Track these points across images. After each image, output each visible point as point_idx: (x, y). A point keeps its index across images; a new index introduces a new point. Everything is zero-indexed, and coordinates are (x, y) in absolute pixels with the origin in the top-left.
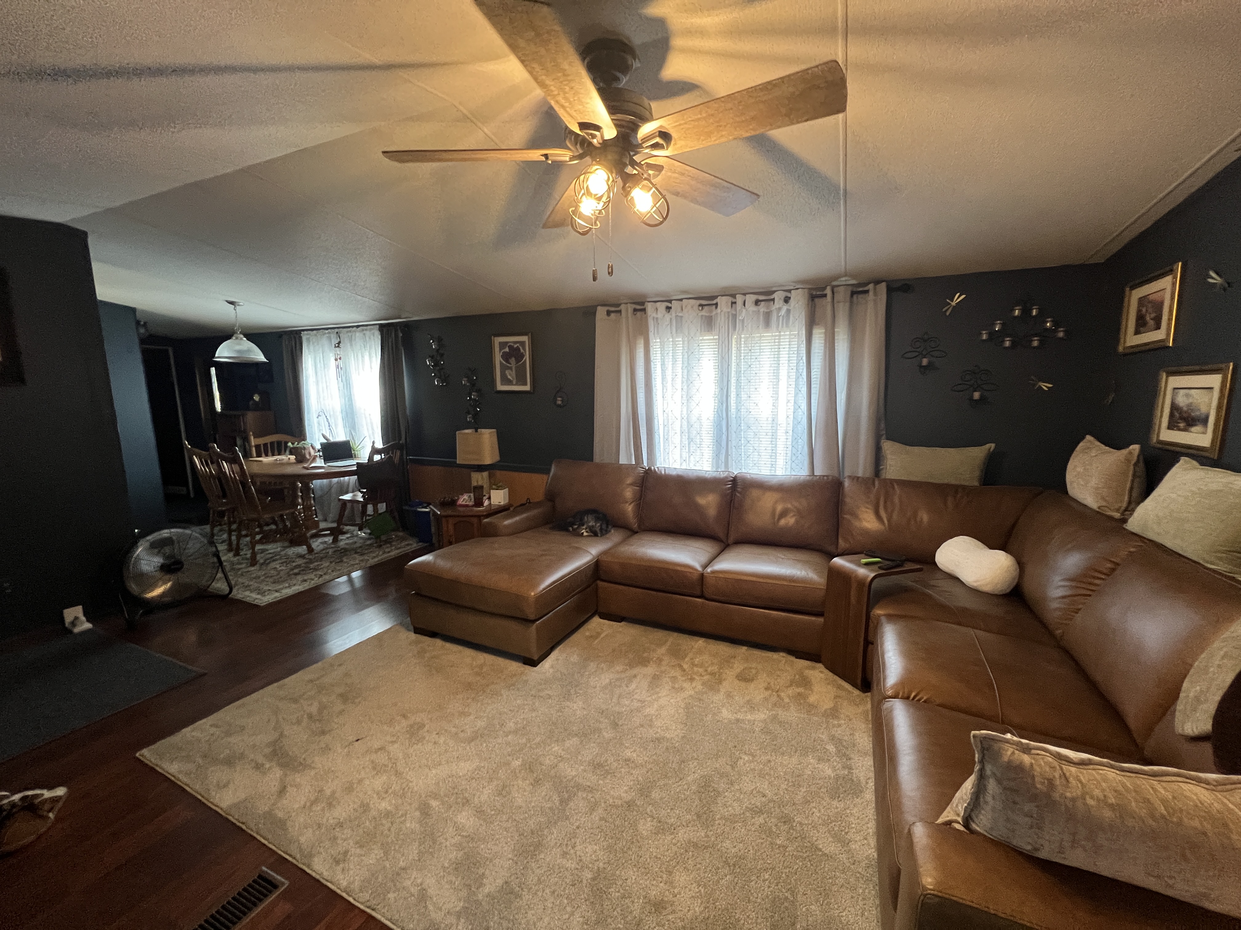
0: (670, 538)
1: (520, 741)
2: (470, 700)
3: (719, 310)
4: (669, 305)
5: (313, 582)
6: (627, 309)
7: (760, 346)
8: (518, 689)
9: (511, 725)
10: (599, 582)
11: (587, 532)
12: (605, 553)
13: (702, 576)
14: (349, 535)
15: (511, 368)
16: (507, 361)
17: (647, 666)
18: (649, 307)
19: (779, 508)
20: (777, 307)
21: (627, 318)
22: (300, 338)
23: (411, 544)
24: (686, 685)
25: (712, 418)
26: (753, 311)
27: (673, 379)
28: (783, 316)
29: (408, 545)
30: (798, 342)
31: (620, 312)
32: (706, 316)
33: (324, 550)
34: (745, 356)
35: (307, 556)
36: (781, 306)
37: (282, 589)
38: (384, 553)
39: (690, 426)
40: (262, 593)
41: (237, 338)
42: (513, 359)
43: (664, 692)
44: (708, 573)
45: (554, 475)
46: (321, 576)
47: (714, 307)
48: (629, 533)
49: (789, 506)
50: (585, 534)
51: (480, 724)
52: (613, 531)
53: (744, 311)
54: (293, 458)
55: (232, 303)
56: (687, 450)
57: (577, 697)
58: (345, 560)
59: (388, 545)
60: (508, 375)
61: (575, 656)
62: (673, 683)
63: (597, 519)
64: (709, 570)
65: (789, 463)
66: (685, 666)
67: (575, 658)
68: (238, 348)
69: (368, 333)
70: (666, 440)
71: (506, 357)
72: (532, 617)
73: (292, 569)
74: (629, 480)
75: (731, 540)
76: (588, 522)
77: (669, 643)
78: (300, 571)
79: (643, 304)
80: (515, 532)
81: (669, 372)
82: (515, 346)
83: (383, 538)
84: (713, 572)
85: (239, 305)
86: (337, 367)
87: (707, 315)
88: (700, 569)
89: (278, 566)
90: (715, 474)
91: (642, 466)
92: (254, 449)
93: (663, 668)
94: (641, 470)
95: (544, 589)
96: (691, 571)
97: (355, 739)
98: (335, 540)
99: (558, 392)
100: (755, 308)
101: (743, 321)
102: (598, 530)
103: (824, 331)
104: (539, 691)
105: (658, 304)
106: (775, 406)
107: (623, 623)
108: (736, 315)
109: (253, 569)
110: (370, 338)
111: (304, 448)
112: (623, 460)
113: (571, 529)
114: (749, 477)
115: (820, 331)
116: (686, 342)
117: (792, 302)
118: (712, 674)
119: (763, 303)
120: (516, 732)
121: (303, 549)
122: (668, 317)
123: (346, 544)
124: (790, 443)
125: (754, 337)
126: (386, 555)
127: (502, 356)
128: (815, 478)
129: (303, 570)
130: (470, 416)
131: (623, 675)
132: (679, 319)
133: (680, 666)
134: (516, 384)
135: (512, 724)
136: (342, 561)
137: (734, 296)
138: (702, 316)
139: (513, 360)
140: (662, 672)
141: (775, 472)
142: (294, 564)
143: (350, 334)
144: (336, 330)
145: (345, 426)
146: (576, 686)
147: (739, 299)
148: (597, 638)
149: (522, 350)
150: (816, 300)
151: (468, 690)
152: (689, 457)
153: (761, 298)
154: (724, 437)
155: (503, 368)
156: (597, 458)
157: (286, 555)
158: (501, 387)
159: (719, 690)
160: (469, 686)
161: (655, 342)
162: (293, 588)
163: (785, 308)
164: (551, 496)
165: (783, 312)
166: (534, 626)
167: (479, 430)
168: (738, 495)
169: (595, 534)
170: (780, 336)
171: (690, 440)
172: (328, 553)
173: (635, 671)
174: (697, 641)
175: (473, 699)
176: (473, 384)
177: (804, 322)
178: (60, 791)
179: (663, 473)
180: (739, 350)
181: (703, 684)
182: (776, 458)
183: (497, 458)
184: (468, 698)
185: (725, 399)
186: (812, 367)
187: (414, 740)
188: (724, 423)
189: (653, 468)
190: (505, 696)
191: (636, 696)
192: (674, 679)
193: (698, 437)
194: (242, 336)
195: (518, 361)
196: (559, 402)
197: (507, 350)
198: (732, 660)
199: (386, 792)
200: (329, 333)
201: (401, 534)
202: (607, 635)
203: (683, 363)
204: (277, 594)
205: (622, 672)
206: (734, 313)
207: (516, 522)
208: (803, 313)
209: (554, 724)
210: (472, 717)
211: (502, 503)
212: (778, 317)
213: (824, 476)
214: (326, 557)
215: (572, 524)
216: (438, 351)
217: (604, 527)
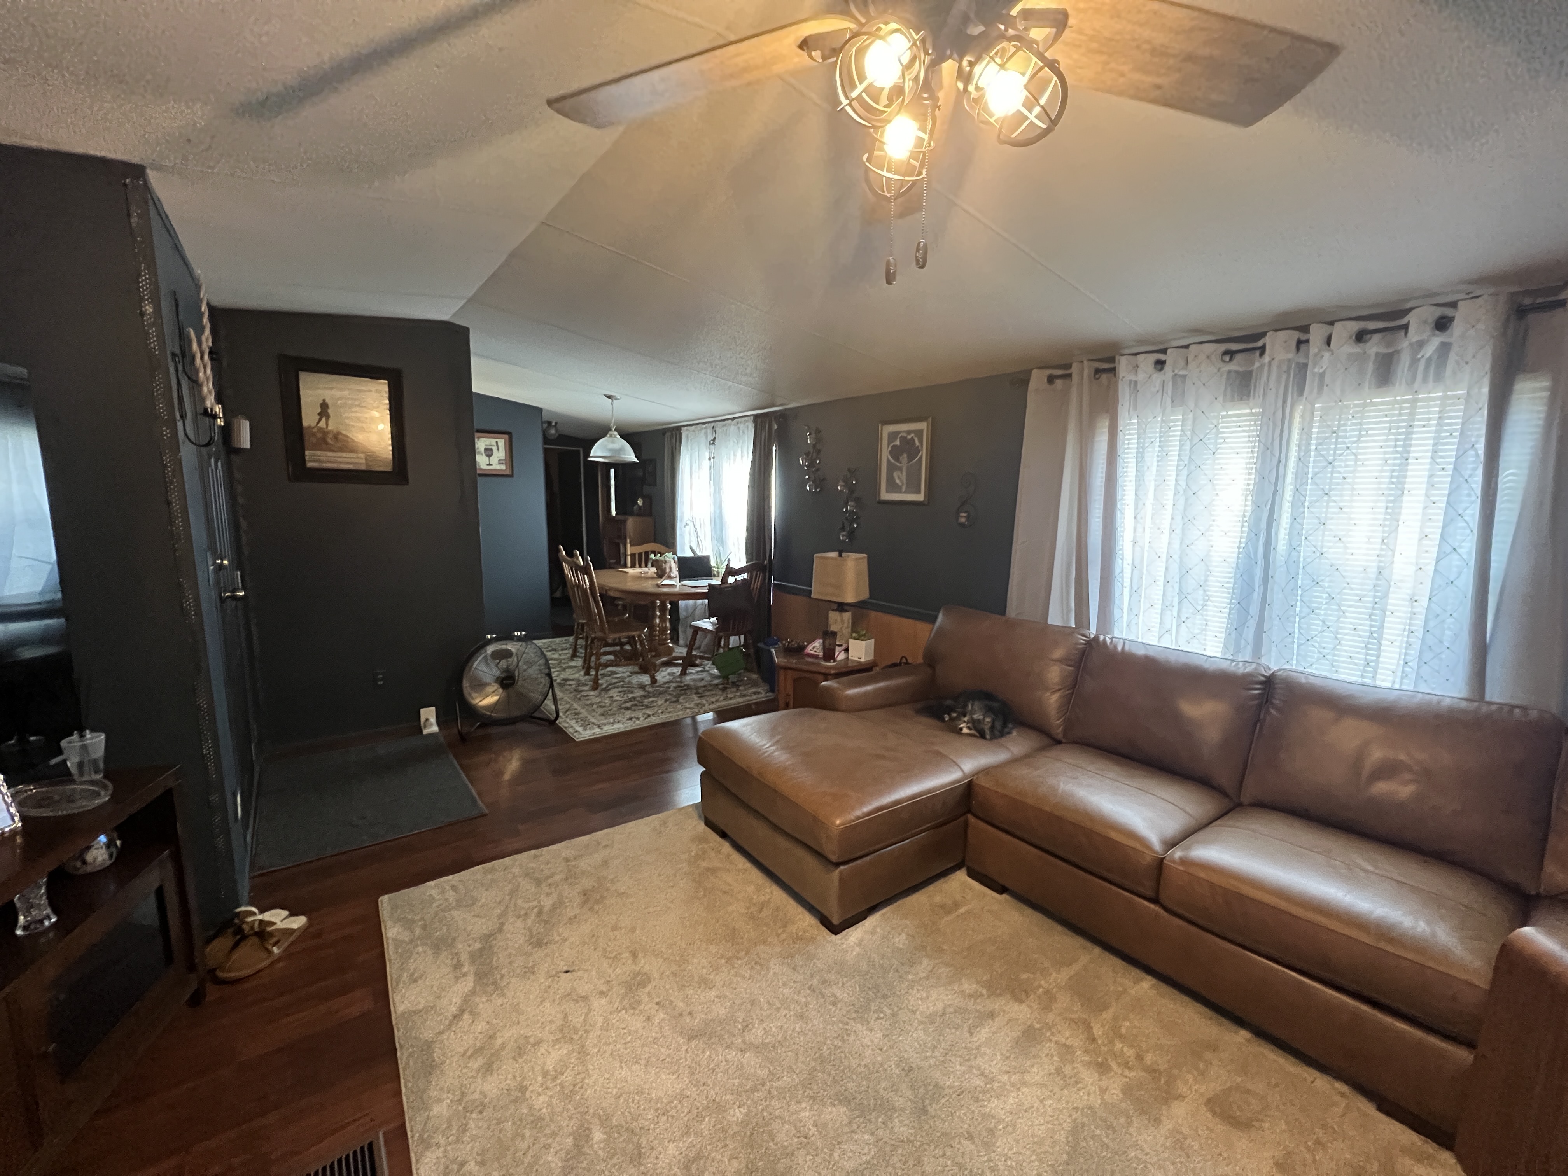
0: (1117, 768)
1: (759, 1072)
2: (723, 961)
3: (1266, 358)
4: (1162, 357)
5: (637, 722)
6: (1082, 371)
7: (1361, 424)
8: (794, 969)
9: (757, 1034)
10: (970, 816)
11: (969, 728)
12: (985, 771)
13: (1160, 863)
14: (699, 669)
15: (900, 469)
16: (898, 460)
17: (1021, 1002)
18: (1123, 365)
19: (1377, 754)
20: (1414, 340)
21: (1081, 383)
22: (681, 434)
23: (759, 693)
24: (1089, 1077)
25: (1233, 560)
26: (1350, 355)
27: (1157, 486)
28: (1429, 360)
29: (755, 693)
30: (1465, 410)
31: (1069, 376)
32: (1237, 372)
33: (668, 682)
34: (1317, 445)
35: (647, 688)
36: (1424, 337)
37: (605, 725)
38: (726, 699)
39: (1185, 572)
40: (586, 724)
41: (611, 436)
42: (905, 456)
43: (1037, 1074)
44: (1174, 862)
45: (940, 627)
46: (649, 716)
47: (1258, 353)
48: (1047, 741)
49: (1402, 757)
50: (965, 731)
51: (721, 1011)
52: (1015, 733)
53: (1327, 355)
54: (654, 570)
55: (609, 397)
56: (1175, 614)
57: (878, 1018)
58: (681, 700)
59: (734, 690)
60: (896, 478)
61: (903, 936)
62: (1063, 1061)
63: (989, 710)
64: (1177, 853)
65: (1414, 664)
66: (1097, 1031)
67: (901, 940)
68: (611, 446)
69: (742, 426)
70: (1134, 592)
71: (896, 453)
72: (834, 858)
73: (626, 702)
74: (1058, 653)
75: (1246, 798)
76: (973, 712)
77: (1076, 967)
78: (633, 705)
79: (1112, 360)
80: (861, 707)
81: (1150, 477)
82: (909, 437)
83: (732, 678)
84: (1183, 861)
85: (616, 399)
86: (710, 468)
87: (1240, 369)
88: (1157, 846)
89: (615, 695)
90: (1225, 665)
91: (1086, 632)
92: (629, 558)
93: (1050, 1017)
94: (1082, 640)
95: (858, 818)
96: (1138, 846)
97: (565, 969)
98: (684, 673)
99: (963, 504)
100: (1357, 349)
101: (1322, 376)
102: (987, 728)
103: (1547, 383)
104: (824, 982)
105: (1141, 357)
106: (1388, 542)
107: (1005, 896)
108: (1305, 366)
109: (592, 693)
110: (743, 432)
111: (665, 562)
112: (1055, 618)
113: (947, 717)
114: (1303, 680)
115: (1537, 385)
116: (1190, 422)
117: (1457, 328)
118: (1152, 1071)
119: (1376, 337)
120: (757, 1048)
121: (646, 679)
122: (1158, 377)
123: (694, 680)
124: (1421, 623)
125: (1348, 407)
126: (725, 703)
127: (891, 452)
128: (1484, 709)
129: (636, 705)
130: (844, 533)
131: (970, 1005)
132: (1179, 380)
133: (1089, 1028)
134: (905, 492)
135: (760, 1033)
136: (677, 701)
137: (1305, 329)
138: (1229, 372)
139: (904, 458)
140: (1048, 1027)
141: (1374, 678)
142: (631, 696)
143: (725, 428)
144: (713, 424)
145: (713, 538)
146: (885, 997)
147: (1317, 333)
148: (949, 912)
149: (917, 444)
150: (1532, 318)
151: (728, 941)
152: (1178, 626)
153: (1372, 325)
154: (1256, 597)
155: (891, 468)
156: (1012, 611)
157: (629, 682)
158: (885, 496)
159: (1158, 1121)
160: (732, 936)
161: (1128, 424)
162: (617, 726)
163: (1437, 340)
164: (931, 660)
165: (1430, 350)
166: (836, 873)
167: (844, 554)
168: (1273, 711)
169: (982, 736)
170: (1415, 401)
171: (1183, 596)
172: (669, 688)
173: (997, 1004)
174: (1137, 981)
175: (729, 960)
176: (852, 490)
177: (1488, 367)
178: (298, 922)
179: (1120, 648)
180: (1306, 432)
181: (1127, 1091)
182: (1379, 649)
183: (865, 595)
184: (722, 957)
185: (1264, 525)
186: (1502, 465)
187: (626, 1002)
188: (1258, 572)
189: (1102, 638)
190: (771, 972)
191: (980, 1061)
192: (1066, 1051)
193: (1201, 592)
194: (616, 433)
195: (911, 458)
196: (963, 520)
197: (898, 443)
198: (1208, 1055)
199: (555, 1079)
200: (706, 428)
201: (755, 676)
202: (968, 912)
203: (1180, 460)
204: (597, 731)
205: (970, 996)
206: (1302, 360)
207: (866, 694)
208: (1489, 350)
209: (822, 1061)
210: (713, 993)
211: (863, 660)
212: (1415, 361)
213: (1513, 707)
214: (665, 692)
215: (950, 710)
216: (814, 446)
217: (998, 725)
